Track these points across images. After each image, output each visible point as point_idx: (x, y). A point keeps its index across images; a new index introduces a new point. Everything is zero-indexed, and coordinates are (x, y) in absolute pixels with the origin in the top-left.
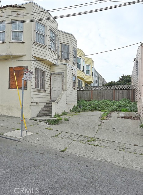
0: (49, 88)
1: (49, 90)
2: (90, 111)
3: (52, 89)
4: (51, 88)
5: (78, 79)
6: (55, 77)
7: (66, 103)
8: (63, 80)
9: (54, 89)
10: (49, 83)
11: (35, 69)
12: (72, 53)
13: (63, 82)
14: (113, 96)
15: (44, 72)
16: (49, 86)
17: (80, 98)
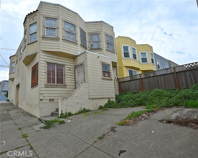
0: (74, 82)
1: (74, 84)
2: (132, 106)
3: (77, 83)
4: (75, 82)
5: (128, 69)
6: (79, 69)
7: (87, 97)
8: (84, 70)
9: (78, 83)
10: (74, 77)
11: (46, 63)
12: (104, 41)
13: (84, 72)
14: (175, 82)
15: (64, 65)
16: (74, 79)
17: (128, 90)
